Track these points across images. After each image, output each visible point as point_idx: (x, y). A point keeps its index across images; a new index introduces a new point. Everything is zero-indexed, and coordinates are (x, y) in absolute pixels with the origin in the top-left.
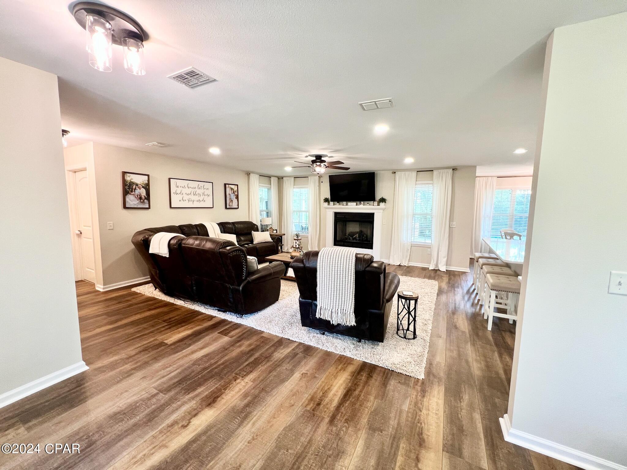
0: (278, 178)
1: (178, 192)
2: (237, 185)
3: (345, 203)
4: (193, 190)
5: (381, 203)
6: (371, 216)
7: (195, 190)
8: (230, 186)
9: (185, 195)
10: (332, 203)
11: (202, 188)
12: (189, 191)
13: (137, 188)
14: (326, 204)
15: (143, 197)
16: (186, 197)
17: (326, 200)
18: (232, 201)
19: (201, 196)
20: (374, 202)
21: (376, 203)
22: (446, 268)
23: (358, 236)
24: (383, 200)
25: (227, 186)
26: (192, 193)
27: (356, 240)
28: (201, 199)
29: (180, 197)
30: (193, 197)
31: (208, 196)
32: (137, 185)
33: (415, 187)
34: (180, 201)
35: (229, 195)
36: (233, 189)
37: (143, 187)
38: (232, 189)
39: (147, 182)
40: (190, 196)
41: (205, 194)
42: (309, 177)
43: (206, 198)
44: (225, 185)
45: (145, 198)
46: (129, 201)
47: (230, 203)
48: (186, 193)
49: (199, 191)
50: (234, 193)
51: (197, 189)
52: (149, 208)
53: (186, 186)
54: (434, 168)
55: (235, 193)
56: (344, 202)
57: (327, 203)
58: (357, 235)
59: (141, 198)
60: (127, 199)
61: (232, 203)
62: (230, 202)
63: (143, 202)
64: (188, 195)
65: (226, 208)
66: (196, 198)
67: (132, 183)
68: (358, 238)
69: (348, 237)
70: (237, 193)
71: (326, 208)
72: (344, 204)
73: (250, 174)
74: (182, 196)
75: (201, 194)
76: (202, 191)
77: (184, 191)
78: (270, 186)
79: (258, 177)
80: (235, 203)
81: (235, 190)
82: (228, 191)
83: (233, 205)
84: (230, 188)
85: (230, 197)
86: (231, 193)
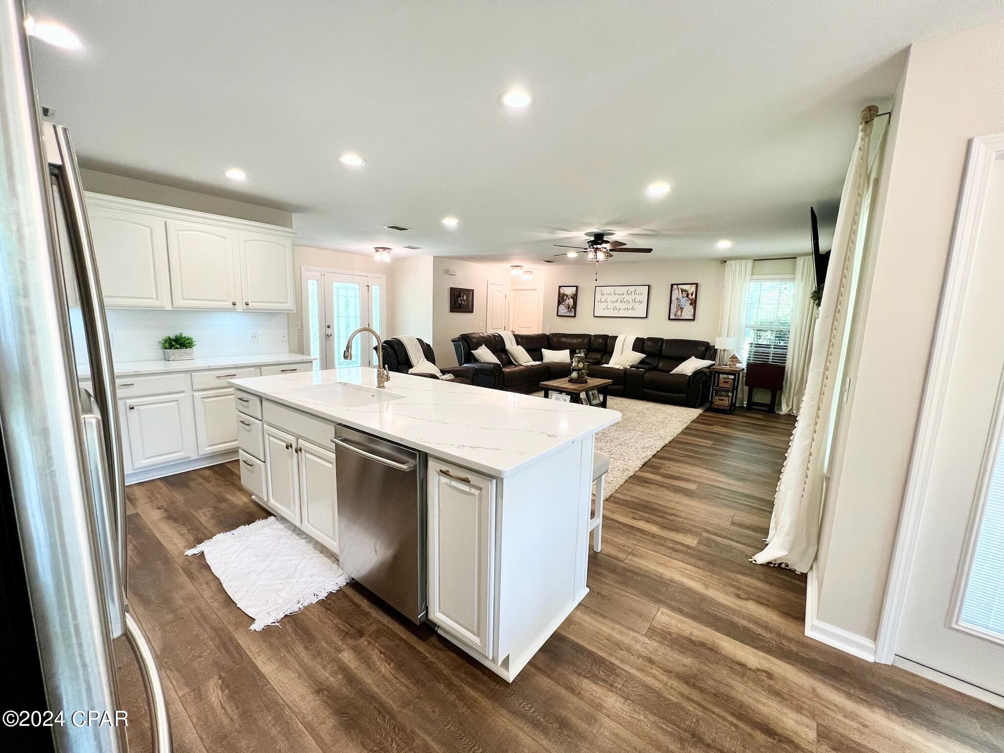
1: (603, 300)
2: (697, 284)
4: (620, 297)
7: (623, 296)
9: (610, 303)
11: (633, 293)
12: (614, 298)
13: (567, 299)
15: (571, 306)
16: (611, 306)
18: (682, 309)
19: (631, 303)
26: (619, 301)
28: (630, 306)
29: (604, 305)
30: (619, 305)
31: (641, 302)
32: (567, 296)
34: (604, 309)
35: (678, 299)
36: (685, 291)
37: (571, 297)
38: (683, 291)
39: (575, 293)
40: (616, 304)
41: (636, 300)
43: (637, 306)
44: (672, 285)
45: (572, 308)
46: (561, 310)
47: (676, 312)
48: (611, 301)
49: (627, 298)
50: (687, 296)
51: (625, 295)
52: (575, 316)
53: (612, 293)
55: (690, 296)
59: (569, 307)
60: (559, 309)
61: (682, 312)
62: (678, 311)
63: (570, 311)
64: (614, 302)
66: (624, 305)
67: (564, 295)
70: (694, 296)
73: (726, 262)
74: (607, 304)
75: (631, 301)
76: (633, 297)
77: (610, 298)
78: (790, 276)
79: (750, 263)
80: (688, 312)
81: (690, 292)
82: (676, 294)
83: (682, 315)
84: (680, 290)
85: (678, 303)
86: (681, 297)
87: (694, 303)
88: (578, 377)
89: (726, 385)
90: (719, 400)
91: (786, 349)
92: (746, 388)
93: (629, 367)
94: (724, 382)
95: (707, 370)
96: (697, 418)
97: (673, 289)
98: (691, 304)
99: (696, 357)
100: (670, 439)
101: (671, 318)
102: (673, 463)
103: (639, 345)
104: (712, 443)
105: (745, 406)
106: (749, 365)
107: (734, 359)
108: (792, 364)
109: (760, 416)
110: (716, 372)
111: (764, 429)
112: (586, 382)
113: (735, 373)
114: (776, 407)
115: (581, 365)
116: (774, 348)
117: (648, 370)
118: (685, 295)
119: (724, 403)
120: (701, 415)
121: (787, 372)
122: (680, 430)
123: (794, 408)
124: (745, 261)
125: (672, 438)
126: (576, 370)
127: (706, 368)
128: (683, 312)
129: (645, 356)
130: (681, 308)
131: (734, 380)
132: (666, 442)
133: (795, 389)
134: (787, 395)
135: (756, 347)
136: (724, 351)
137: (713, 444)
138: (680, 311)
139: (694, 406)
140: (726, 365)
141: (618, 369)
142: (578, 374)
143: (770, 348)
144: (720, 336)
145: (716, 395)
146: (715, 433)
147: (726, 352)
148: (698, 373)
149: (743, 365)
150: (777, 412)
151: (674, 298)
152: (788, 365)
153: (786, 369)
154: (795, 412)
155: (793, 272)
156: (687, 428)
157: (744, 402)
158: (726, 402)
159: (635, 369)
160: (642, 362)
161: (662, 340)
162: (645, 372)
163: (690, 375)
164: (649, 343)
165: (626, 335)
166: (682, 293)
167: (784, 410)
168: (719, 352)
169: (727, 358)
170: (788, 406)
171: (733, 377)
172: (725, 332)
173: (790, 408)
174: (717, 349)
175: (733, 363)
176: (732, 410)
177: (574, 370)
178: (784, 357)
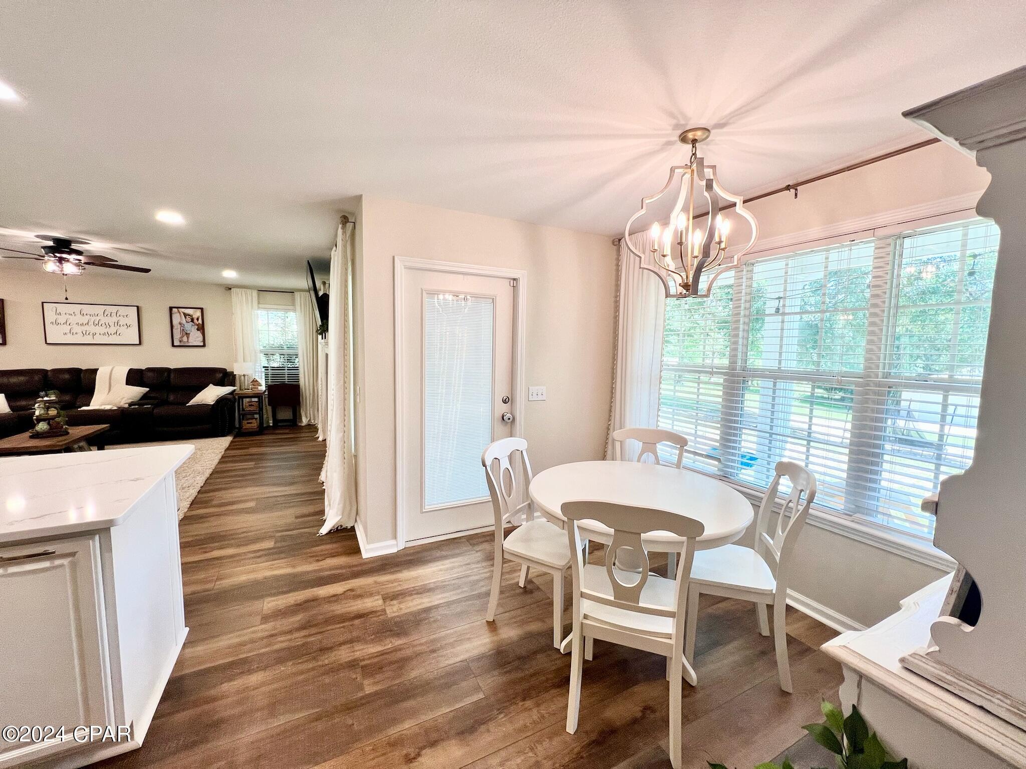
2: (202, 309)
4: (93, 319)
7: (98, 318)
8: (183, 310)
9: (75, 326)
11: (113, 314)
12: (83, 319)
16: (78, 329)
18: (188, 335)
19: (112, 326)
25: (175, 310)
26: (91, 323)
28: (112, 330)
29: (63, 328)
30: (91, 329)
31: (129, 326)
34: (66, 334)
35: (180, 324)
36: (189, 315)
38: (185, 315)
40: (86, 327)
41: (120, 323)
43: (123, 329)
44: (171, 309)
47: (181, 338)
48: (78, 324)
49: (104, 320)
50: (192, 320)
51: (101, 317)
52: (5, 344)
53: (77, 313)
55: (195, 321)
61: (188, 338)
62: (183, 337)
64: (82, 325)
65: (173, 346)
66: (100, 330)
70: (200, 321)
73: (230, 289)
74: (70, 327)
75: (111, 324)
76: (115, 319)
77: (72, 319)
78: (291, 307)
79: (255, 293)
80: (195, 337)
81: (195, 316)
82: (177, 319)
83: (189, 341)
84: (182, 314)
85: (182, 328)
86: (184, 321)
88: (51, 429)
89: (252, 409)
90: (248, 423)
91: (298, 369)
92: (269, 408)
93: (127, 406)
94: (250, 405)
95: (231, 396)
96: (229, 446)
97: (173, 312)
98: (198, 330)
99: (214, 385)
100: (209, 472)
101: (175, 344)
102: (223, 492)
103: (135, 377)
104: (253, 463)
105: (271, 425)
106: (269, 387)
107: (255, 382)
108: (304, 381)
109: (287, 431)
110: (239, 398)
111: (294, 440)
112: (68, 433)
113: (259, 396)
114: (298, 420)
115: (53, 412)
116: (288, 370)
117: (156, 406)
118: (189, 319)
119: (253, 425)
120: (232, 442)
121: (302, 389)
122: (217, 461)
123: (312, 418)
124: (250, 290)
125: (212, 471)
126: (44, 420)
127: (227, 394)
128: (190, 338)
129: (148, 389)
130: (186, 334)
131: (259, 402)
132: (207, 475)
133: (310, 403)
134: (305, 410)
135: (272, 370)
136: (244, 376)
137: (255, 464)
138: (185, 337)
139: (223, 435)
140: (248, 389)
141: (110, 410)
142: (49, 424)
143: (284, 370)
144: (236, 361)
145: (243, 419)
146: (250, 455)
147: (246, 377)
148: (221, 401)
149: (263, 388)
150: (300, 424)
151: (175, 322)
152: (302, 383)
153: (301, 387)
154: (313, 421)
155: (293, 304)
156: (222, 457)
157: (270, 422)
158: (254, 424)
159: (137, 407)
160: (145, 397)
161: (168, 370)
162: (153, 409)
163: (212, 403)
164: (150, 374)
165: (110, 368)
166: (185, 317)
167: (305, 421)
168: (237, 377)
169: (247, 383)
170: (306, 417)
171: (256, 400)
172: (240, 358)
173: (309, 419)
174: (235, 375)
175: (255, 387)
176: (262, 430)
177: (39, 420)
178: (297, 376)
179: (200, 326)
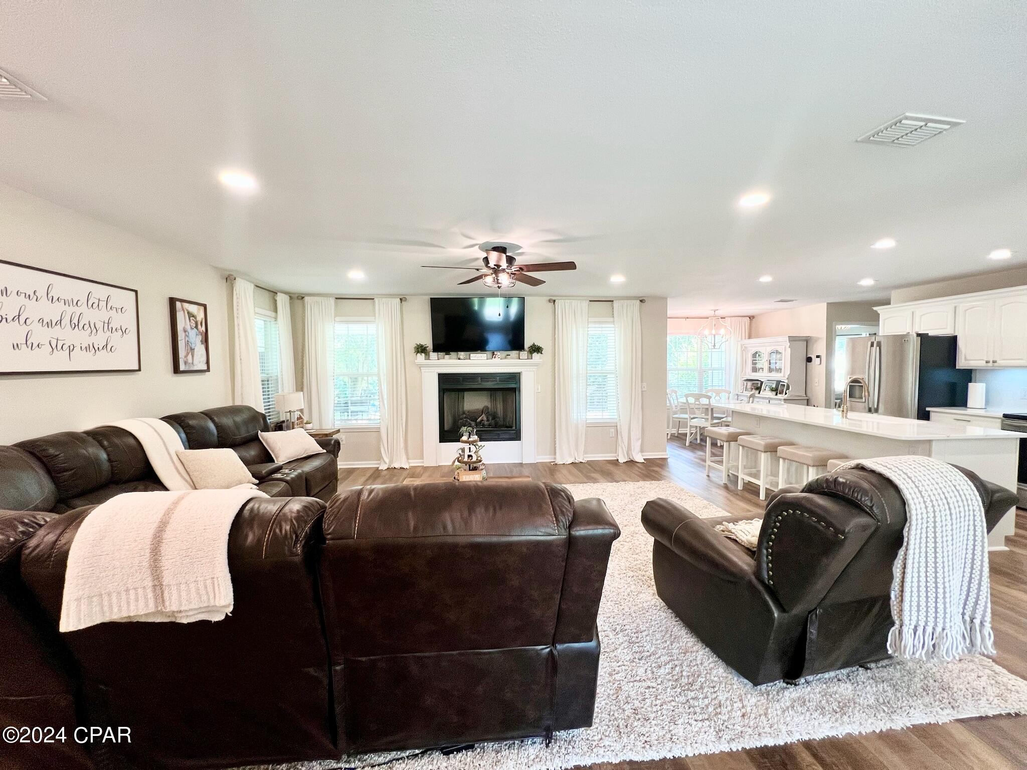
0: (291, 298)
1: (9, 311)
2: (205, 306)
3: (462, 354)
4: (70, 310)
5: (535, 355)
6: (515, 378)
7: (78, 310)
8: (186, 305)
9: (36, 327)
10: (433, 355)
11: (102, 304)
12: (52, 312)
14: (421, 357)
16: (41, 335)
17: (421, 349)
18: (192, 350)
19: (100, 331)
20: (521, 353)
21: (524, 354)
22: (643, 456)
23: (485, 418)
24: (536, 349)
25: (178, 304)
26: (66, 321)
27: (483, 425)
28: (99, 341)
29: (17, 333)
30: (68, 336)
31: (124, 332)
33: (588, 328)
34: (16, 347)
35: (184, 332)
36: (193, 316)
38: (191, 315)
40: (56, 332)
41: (113, 325)
42: (376, 300)
43: (114, 339)
44: (172, 301)
47: (186, 357)
48: (41, 320)
49: (91, 316)
50: (196, 327)
51: (83, 308)
53: (42, 293)
54: (615, 297)
55: (199, 326)
56: (460, 353)
57: (423, 354)
58: (483, 415)
61: (193, 356)
62: (188, 354)
64: (49, 324)
66: (81, 338)
68: (486, 423)
69: (466, 421)
71: (420, 367)
72: (461, 357)
73: (235, 279)
74: (25, 329)
75: (99, 325)
76: (103, 315)
77: (34, 310)
80: (200, 355)
81: (198, 319)
82: (182, 319)
83: (194, 363)
84: (186, 312)
85: (187, 339)
86: (188, 328)
87: (206, 341)
98: (201, 342)
118: (193, 324)
124: (250, 284)
128: (195, 358)
138: (190, 357)
166: (189, 318)
179: (204, 334)
